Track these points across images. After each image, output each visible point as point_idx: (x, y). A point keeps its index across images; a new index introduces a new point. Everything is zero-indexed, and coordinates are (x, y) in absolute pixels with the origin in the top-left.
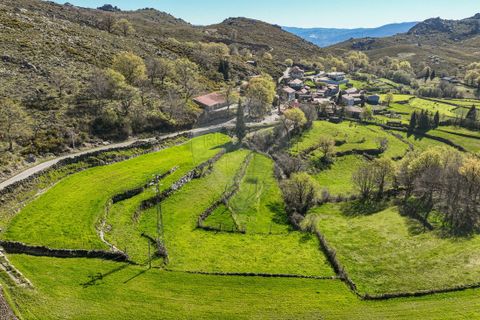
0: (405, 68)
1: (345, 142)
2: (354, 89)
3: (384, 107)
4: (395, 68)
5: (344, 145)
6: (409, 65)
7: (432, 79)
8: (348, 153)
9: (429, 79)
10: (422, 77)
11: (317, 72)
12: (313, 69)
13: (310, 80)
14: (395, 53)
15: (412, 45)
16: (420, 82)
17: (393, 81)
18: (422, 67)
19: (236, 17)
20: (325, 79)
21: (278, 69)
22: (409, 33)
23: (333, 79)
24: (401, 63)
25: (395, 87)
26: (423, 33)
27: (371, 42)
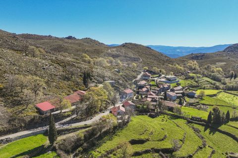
0: (219, 71)
1: (148, 140)
2: (180, 87)
3: (197, 100)
4: (213, 72)
5: (146, 144)
6: (221, 69)
7: (234, 79)
8: (147, 152)
9: (233, 78)
10: (229, 77)
11: (160, 76)
12: (158, 73)
13: (154, 80)
14: (214, 62)
15: (225, 58)
16: (227, 80)
17: (212, 79)
18: (229, 71)
19: (128, 42)
20: (164, 80)
21: (134, 74)
22: (224, 51)
23: (169, 80)
24: (217, 69)
25: (211, 84)
26: (232, 51)
27: (203, 56)
